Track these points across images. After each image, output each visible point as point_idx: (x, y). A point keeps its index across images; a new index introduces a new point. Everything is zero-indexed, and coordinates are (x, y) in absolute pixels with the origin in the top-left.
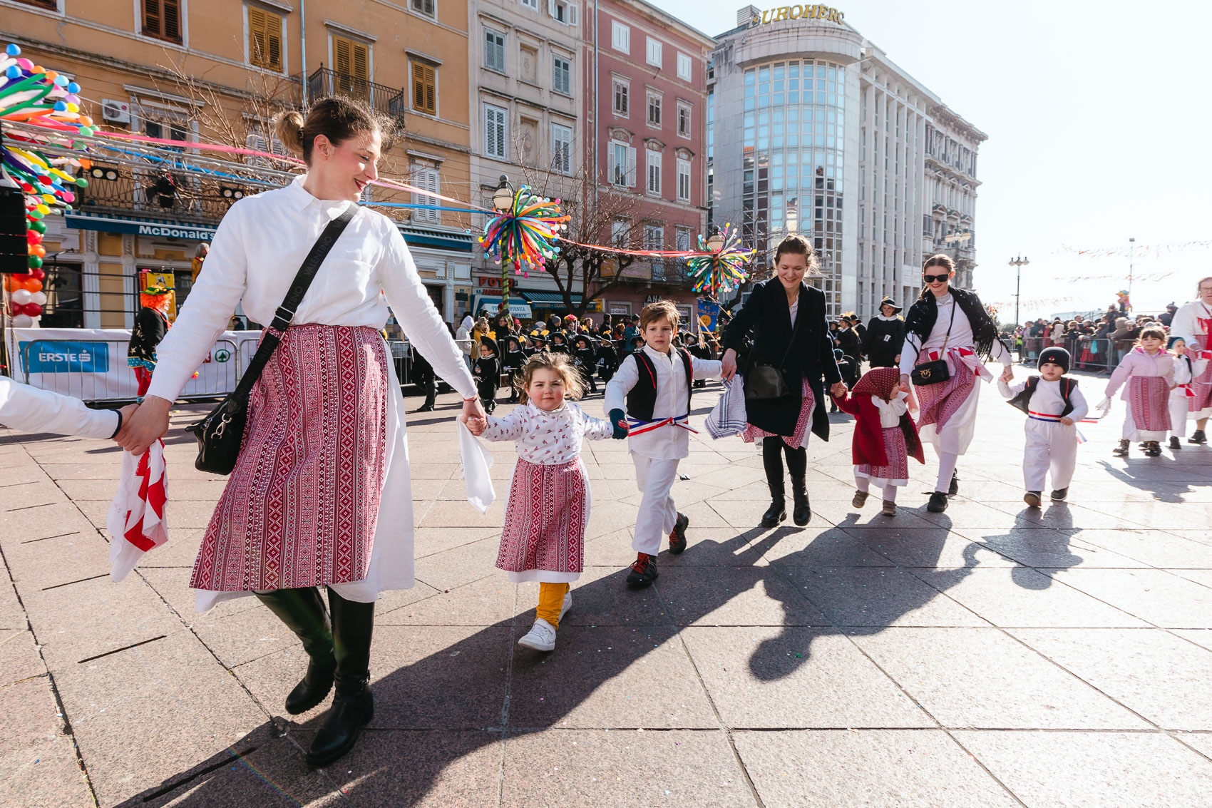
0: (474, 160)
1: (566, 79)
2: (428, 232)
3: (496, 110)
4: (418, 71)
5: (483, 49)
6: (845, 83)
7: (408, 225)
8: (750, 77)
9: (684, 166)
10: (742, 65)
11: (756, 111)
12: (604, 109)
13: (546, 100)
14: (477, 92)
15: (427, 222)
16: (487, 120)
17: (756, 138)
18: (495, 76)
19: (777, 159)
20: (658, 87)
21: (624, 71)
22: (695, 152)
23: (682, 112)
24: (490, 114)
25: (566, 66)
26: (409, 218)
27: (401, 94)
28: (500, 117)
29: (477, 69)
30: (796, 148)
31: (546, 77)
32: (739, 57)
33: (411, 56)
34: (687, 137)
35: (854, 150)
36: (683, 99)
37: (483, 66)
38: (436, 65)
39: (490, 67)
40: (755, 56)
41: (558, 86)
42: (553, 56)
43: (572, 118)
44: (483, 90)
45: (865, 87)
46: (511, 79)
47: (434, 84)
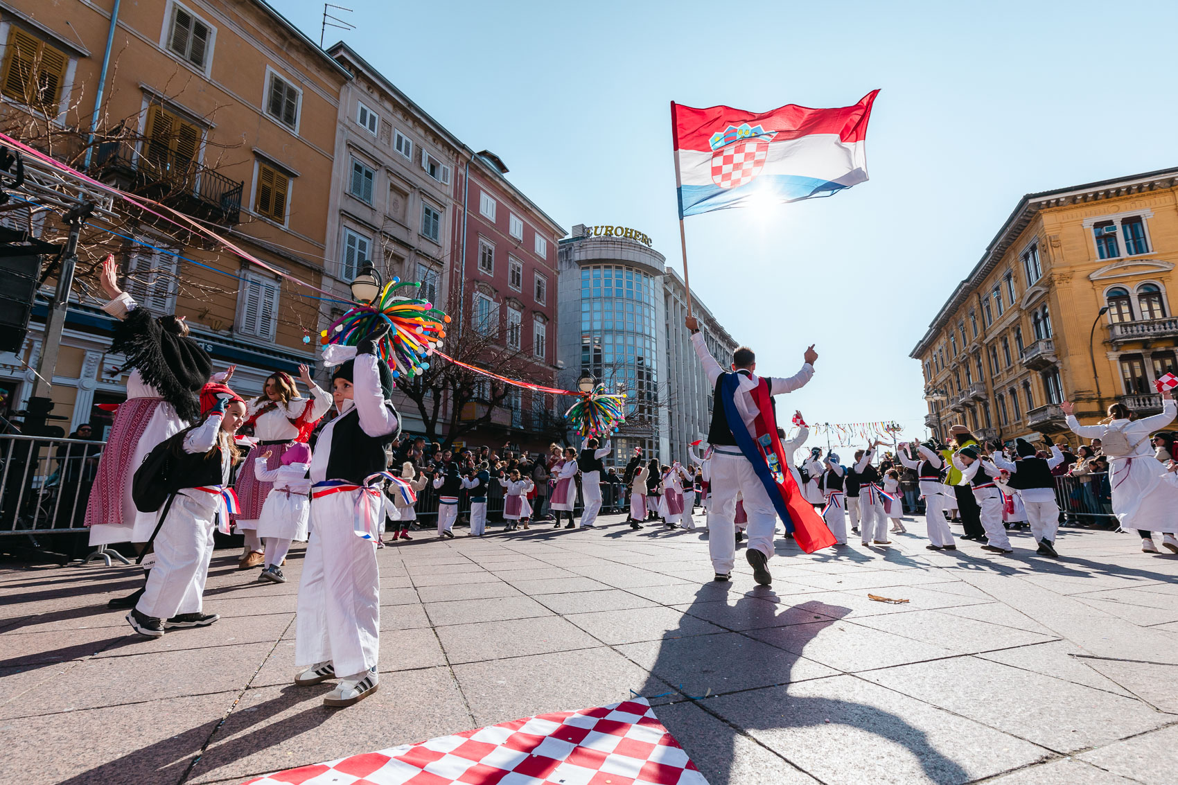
0: (327, 281)
1: (436, 228)
2: (255, 349)
3: (359, 238)
4: (265, 174)
5: (349, 176)
6: (654, 287)
7: (227, 336)
8: (586, 273)
9: (539, 328)
10: (580, 263)
11: (591, 299)
12: (471, 264)
13: (414, 241)
14: (337, 215)
15: (255, 337)
16: (347, 245)
17: (591, 321)
18: (361, 205)
19: (608, 339)
20: (519, 256)
21: (490, 235)
22: (549, 317)
23: (539, 282)
24: (352, 240)
25: (436, 217)
26: (231, 329)
27: (240, 188)
28: (362, 246)
29: (340, 195)
30: (621, 332)
31: (416, 220)
32: (577, 256)
33: (258, 156)
34: (542, 304)
35: (662, 339)
36: (539, 272)
37: (347, 191)
38: (293, 176)
39: (356, 195)
40: (590, 257)
41: (427, 231)
42: (424, 205)
43: (439, 263)
44: (344, 214)
45: (667, 295)
46: (377, 213)
47: (286, 194)
